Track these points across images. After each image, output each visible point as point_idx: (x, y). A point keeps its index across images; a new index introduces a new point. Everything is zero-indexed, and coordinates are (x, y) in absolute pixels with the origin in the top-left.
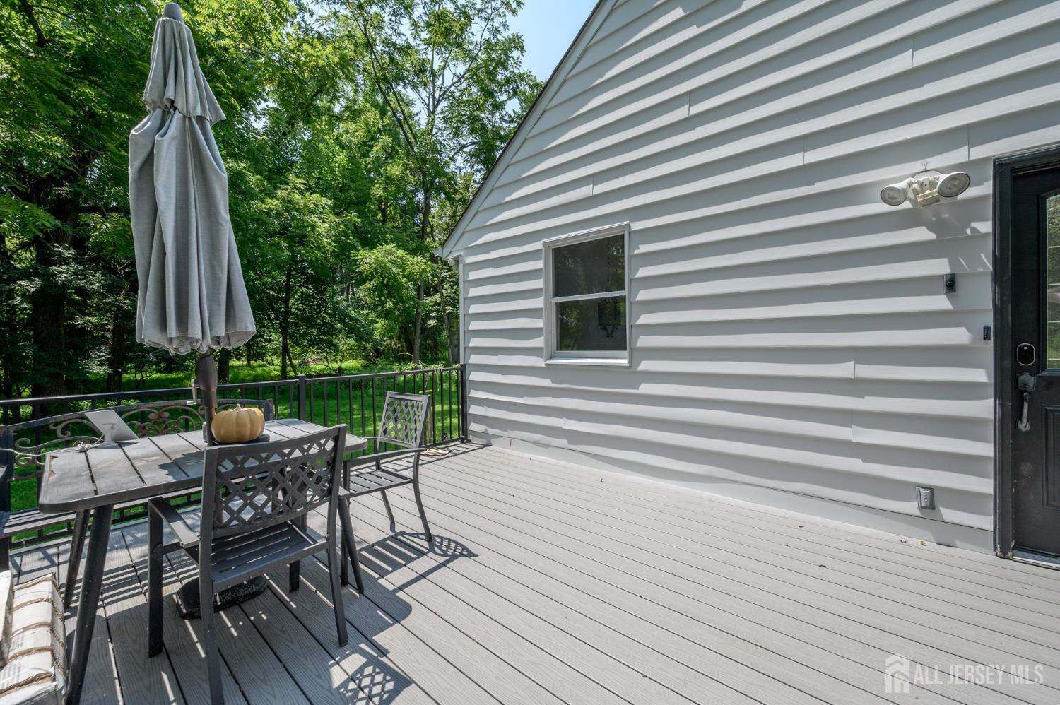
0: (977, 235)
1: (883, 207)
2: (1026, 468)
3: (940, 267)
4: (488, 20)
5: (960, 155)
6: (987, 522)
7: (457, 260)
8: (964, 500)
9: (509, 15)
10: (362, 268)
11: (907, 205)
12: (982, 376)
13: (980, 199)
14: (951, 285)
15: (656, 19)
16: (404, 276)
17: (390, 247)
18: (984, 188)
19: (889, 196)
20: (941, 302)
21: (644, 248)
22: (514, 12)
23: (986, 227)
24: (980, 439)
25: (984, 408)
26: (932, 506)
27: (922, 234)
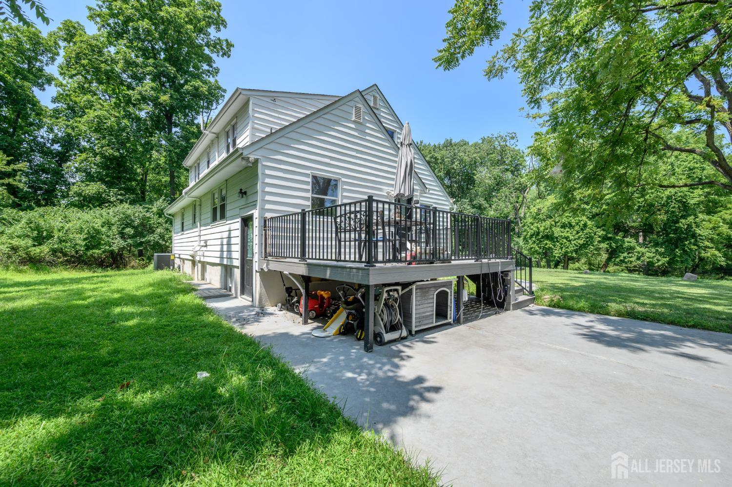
7: (256, 161)
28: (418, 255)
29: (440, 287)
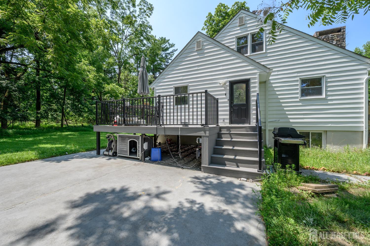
0: (228, 89)
1: (219, 85)
2: (232, 115)
3: (224, 92)
4: (141, 19)
5: (226, 80)
6: (228, 121)
7: (153, 88)
8: (226, 119)
9: (147, 17)
10: (105, 90)
11: (222, 85)
12: (228, 105)
13: (228, 85)
14: (226, 94)
15: (193, 53)
16: (119, 93)
17: (114, 84)
18: (228, 84)
19: (220, 84)
20: (224, 96)
21: (191, 88)
22: (149, 17)
23: (228, 88)
24: (228, 112)
25: (228, 108)
26: (224, 120)
27: (223, 88)
28: (118, 121)
29: (131, 138)
